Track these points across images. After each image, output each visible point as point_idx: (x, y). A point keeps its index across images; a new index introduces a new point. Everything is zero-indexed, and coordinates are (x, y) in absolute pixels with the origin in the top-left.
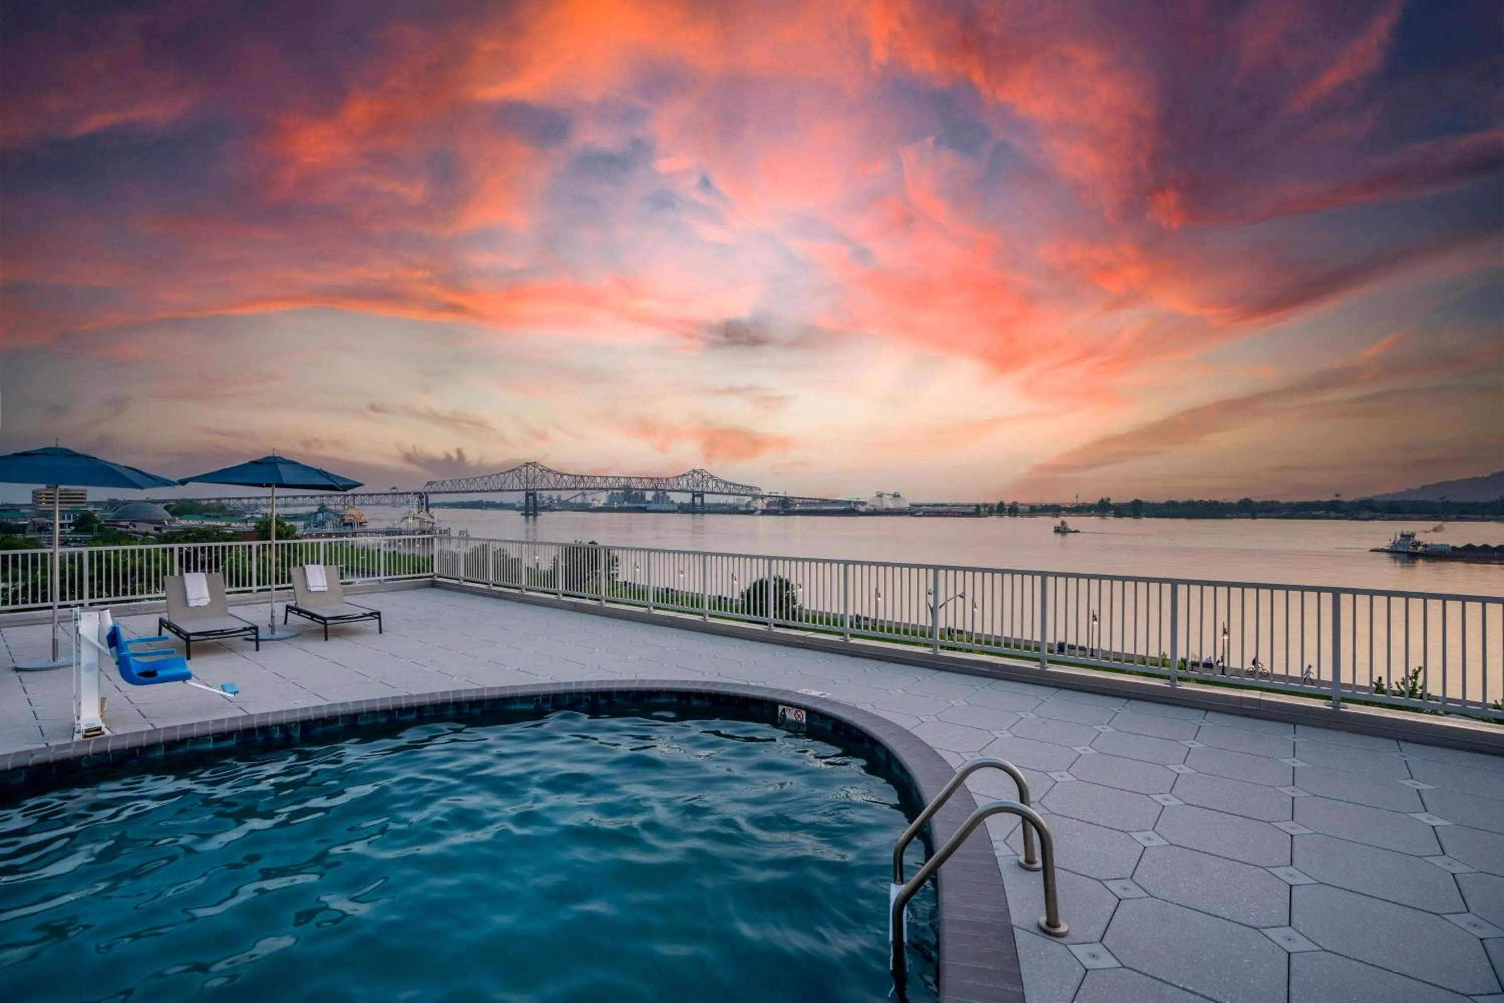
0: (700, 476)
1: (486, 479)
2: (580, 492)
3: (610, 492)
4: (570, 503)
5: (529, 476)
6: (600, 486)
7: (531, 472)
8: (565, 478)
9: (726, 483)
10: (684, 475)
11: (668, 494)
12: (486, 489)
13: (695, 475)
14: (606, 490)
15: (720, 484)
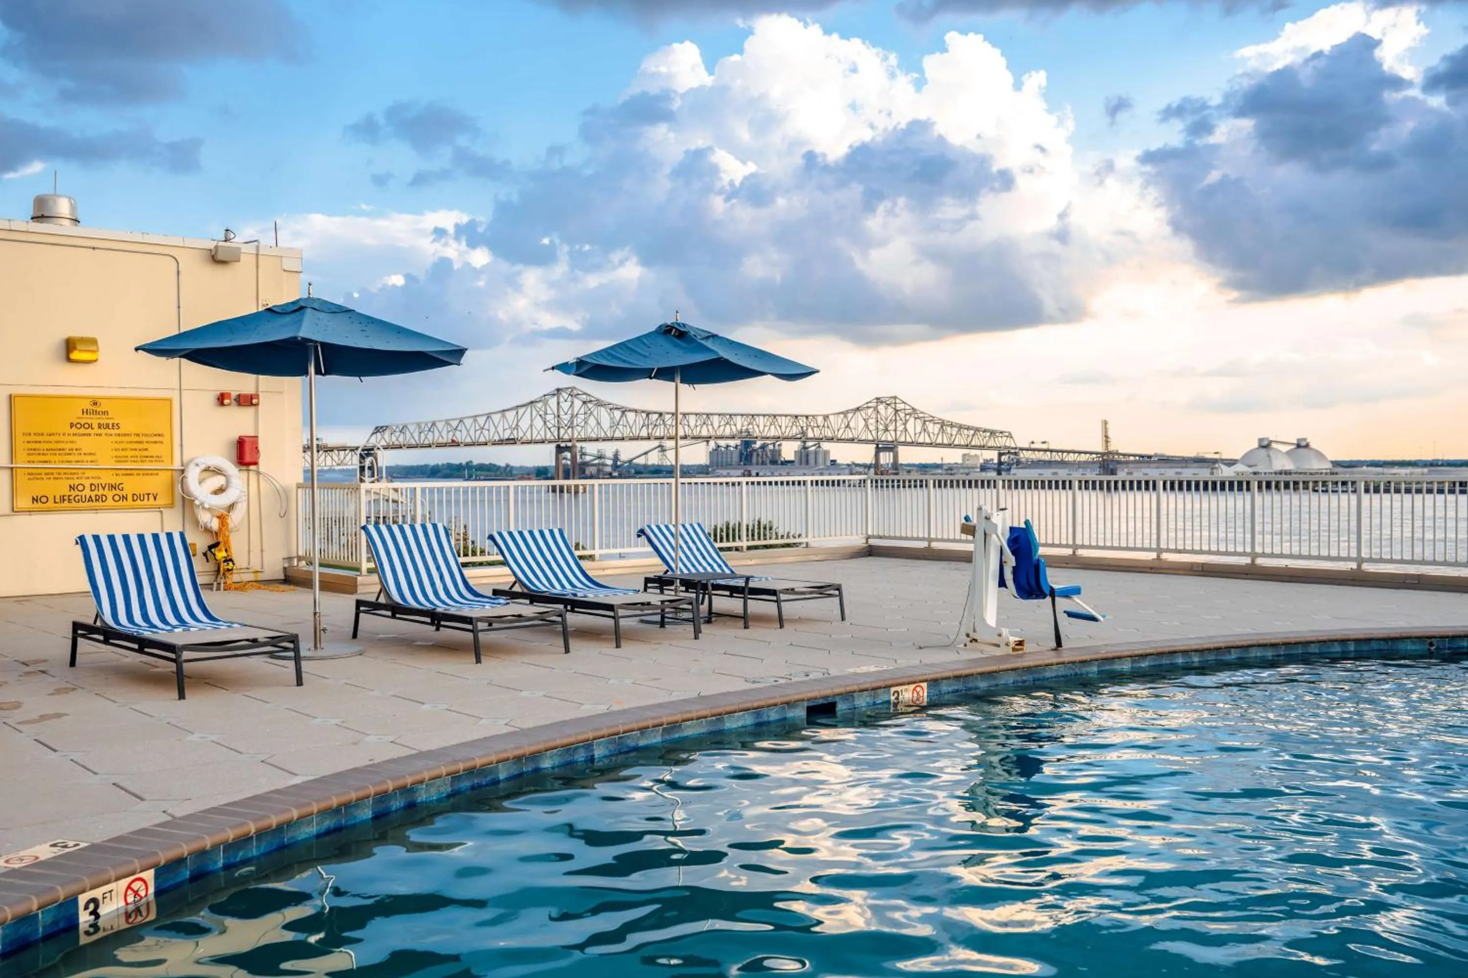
0: (890, 410)
1: (482, 420)
2: (656, 443)
3: (712, 444)
4: (638, 465)
5: (562, 413)
6: (696, 433)
7: (565, 406)
8: (631, 416)
9: (943, 424)
10: (858, 409)
11: (825, 446)
12: (482, 440)
13: (881, 407)
14: (707, 439)
15: (930, 427)
